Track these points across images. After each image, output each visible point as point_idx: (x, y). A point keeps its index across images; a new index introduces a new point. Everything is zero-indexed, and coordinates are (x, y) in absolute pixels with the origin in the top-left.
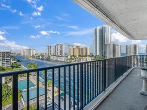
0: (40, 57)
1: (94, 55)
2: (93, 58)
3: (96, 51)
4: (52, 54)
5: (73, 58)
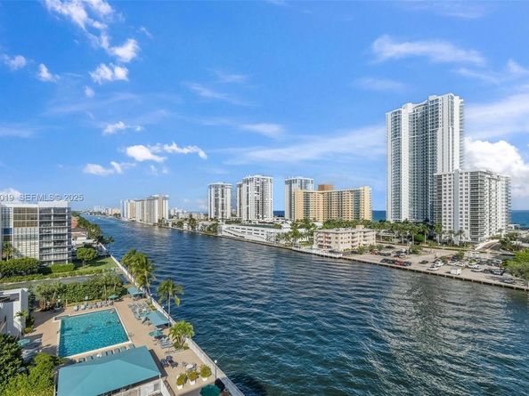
0: (185, 226)
1: (390, 218)
2: (382, 233)
3: (398, 203)
4: (228, 216)
5: (302, 231)
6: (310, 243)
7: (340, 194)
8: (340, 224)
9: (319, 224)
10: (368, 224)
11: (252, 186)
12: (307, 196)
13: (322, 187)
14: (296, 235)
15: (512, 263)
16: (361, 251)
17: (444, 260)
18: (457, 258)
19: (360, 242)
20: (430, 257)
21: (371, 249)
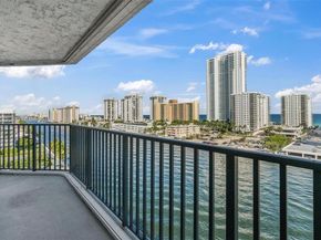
0: (89, 125)
1: (209, 119)
2: (204, 127)
3: (213, 110)
4: (116, 118)
5: (159, 127)
6: (164, 133)
7: (181, 105)
8: (181, 123)
9: (169, 123)
10: (196, 122)
11: (130, 100)
12: (162, 106)
13: (171, 101)
14: (156, 129)
15: (269, 143)
16: (191, 138)
17: (235, 142)
18: (242, 140)
19: (191, 132)
20: (228, 140)
21: (197, 136)
